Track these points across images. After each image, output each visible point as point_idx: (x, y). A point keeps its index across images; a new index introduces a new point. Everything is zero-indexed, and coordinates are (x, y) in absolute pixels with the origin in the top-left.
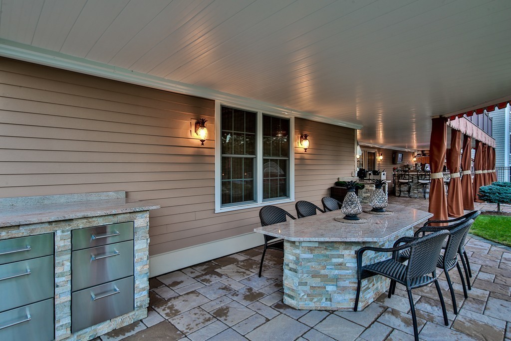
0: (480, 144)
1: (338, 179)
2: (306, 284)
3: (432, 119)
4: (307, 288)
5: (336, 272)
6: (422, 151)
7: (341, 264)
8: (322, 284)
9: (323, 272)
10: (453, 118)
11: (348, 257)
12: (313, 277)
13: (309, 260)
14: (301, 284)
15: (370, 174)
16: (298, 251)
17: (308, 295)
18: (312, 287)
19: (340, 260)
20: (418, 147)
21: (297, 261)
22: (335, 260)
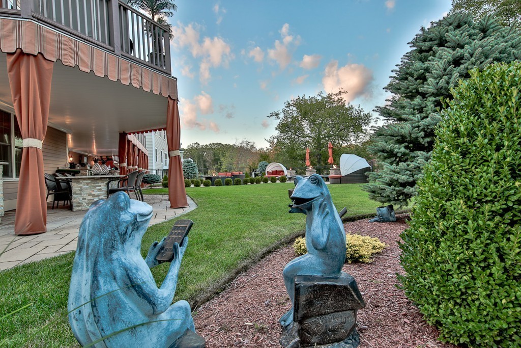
0: (140, 151)
1: (58, 168)
2: (85, 199)
3: (120, 133)
4: (86, 201)
5: (98, 193)
6: (101, 157)
7: (100, 189)
8: (93, 198)
9: (93, 193)
10: (130, 134)
11: (103, 186)
12: (89, 195)
13: (87, 189)
14: (83, 199)
15: (78, 166)
16: (81, 185)
17: (87, 204)
18: (88, 200)
19: (100, 188)
20: (98, 152)
21: (81, 190)
22: (97, 188)
